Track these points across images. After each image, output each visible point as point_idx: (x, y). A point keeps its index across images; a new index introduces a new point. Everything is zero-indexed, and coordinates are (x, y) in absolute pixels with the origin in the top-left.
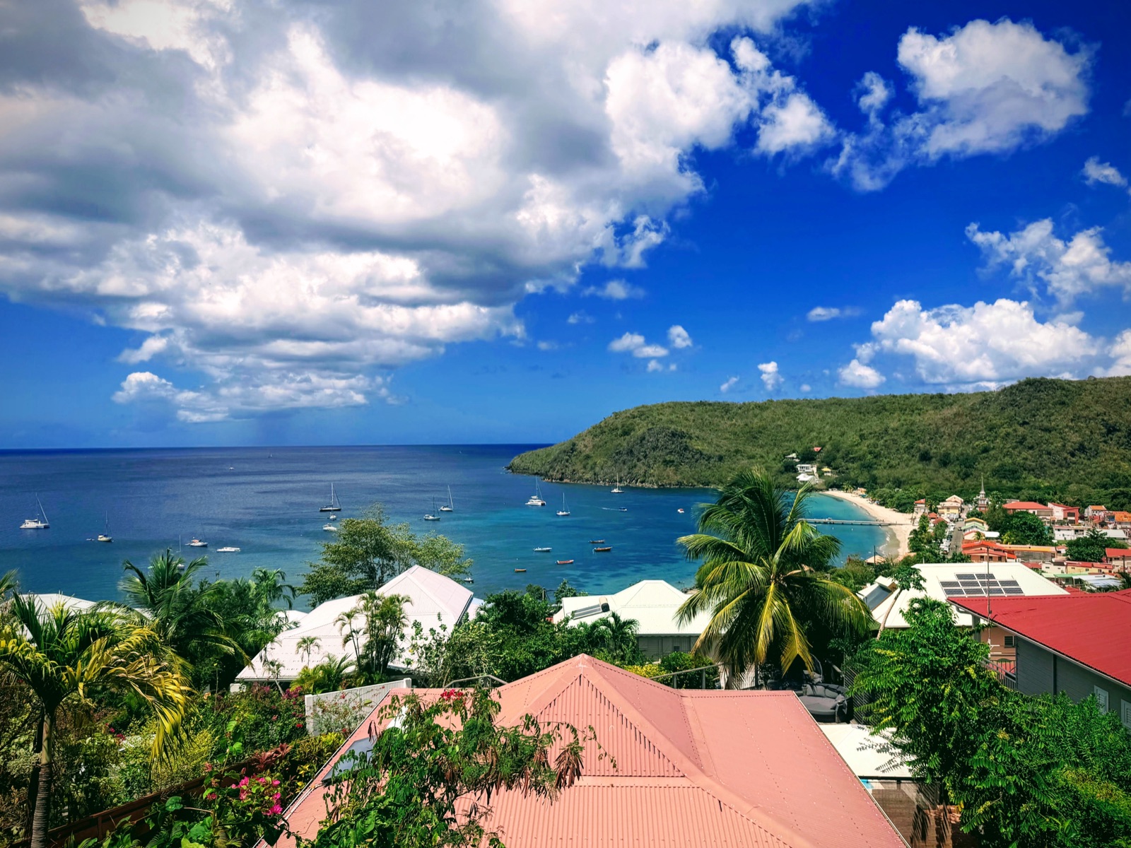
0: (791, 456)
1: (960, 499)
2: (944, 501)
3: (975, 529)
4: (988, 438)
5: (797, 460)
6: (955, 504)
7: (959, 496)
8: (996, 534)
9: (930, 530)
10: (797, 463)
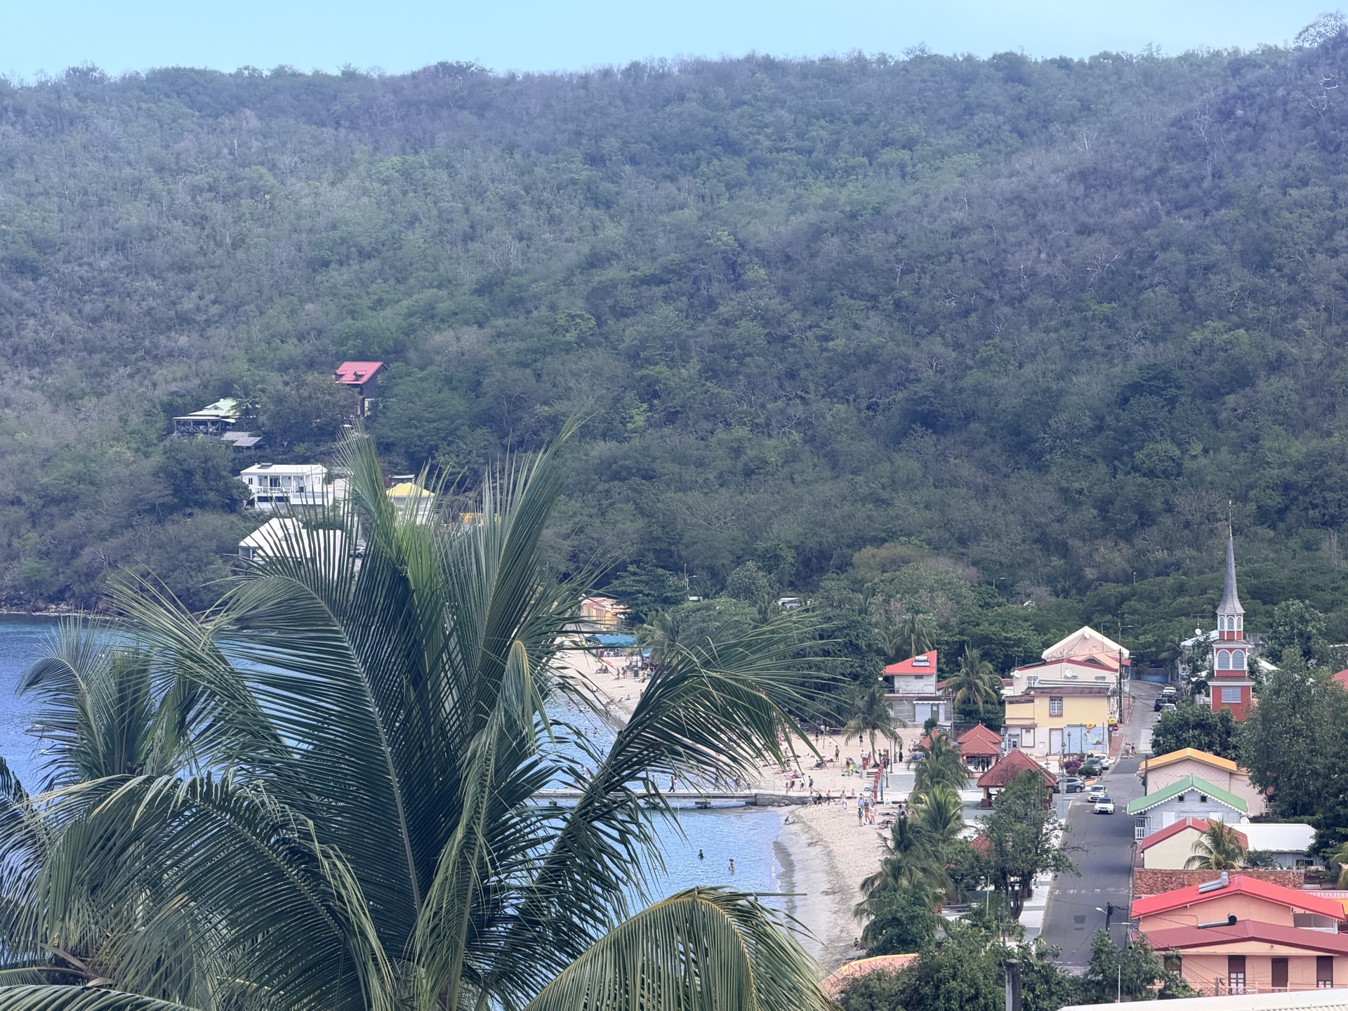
0: (208, 413)
1: (1111, 650)
2: (1032, 659)
3: (1193, 809)
4: (1250, 312)
5: (244, 439)
6: (1088, 675)
7: (1108, 632)
8: (1299, 836)
9: (971, 829)
10: (244, 458)
